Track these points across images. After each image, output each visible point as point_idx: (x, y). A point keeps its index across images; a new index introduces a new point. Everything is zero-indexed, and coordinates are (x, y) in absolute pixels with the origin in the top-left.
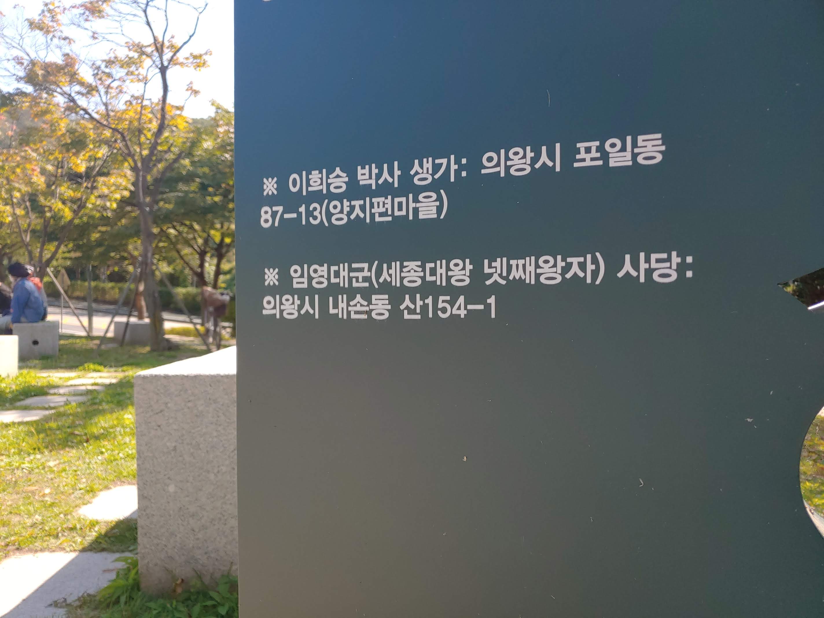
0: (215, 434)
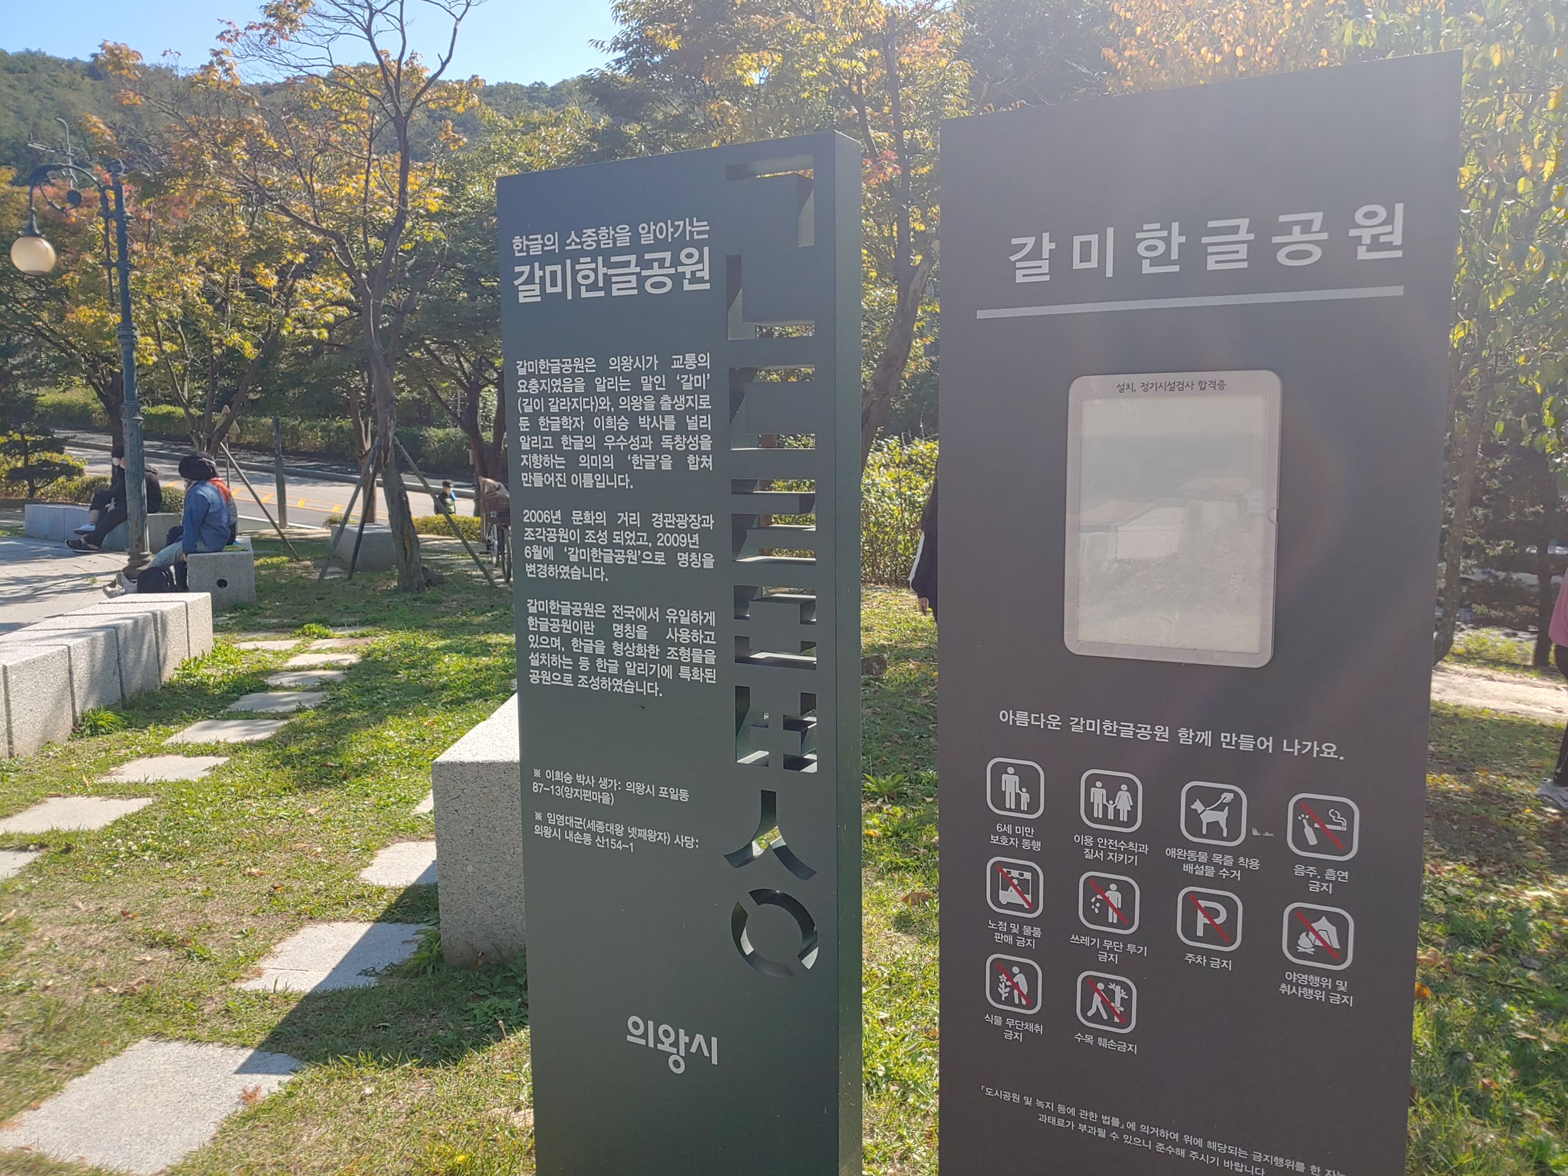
0: (510, 818)
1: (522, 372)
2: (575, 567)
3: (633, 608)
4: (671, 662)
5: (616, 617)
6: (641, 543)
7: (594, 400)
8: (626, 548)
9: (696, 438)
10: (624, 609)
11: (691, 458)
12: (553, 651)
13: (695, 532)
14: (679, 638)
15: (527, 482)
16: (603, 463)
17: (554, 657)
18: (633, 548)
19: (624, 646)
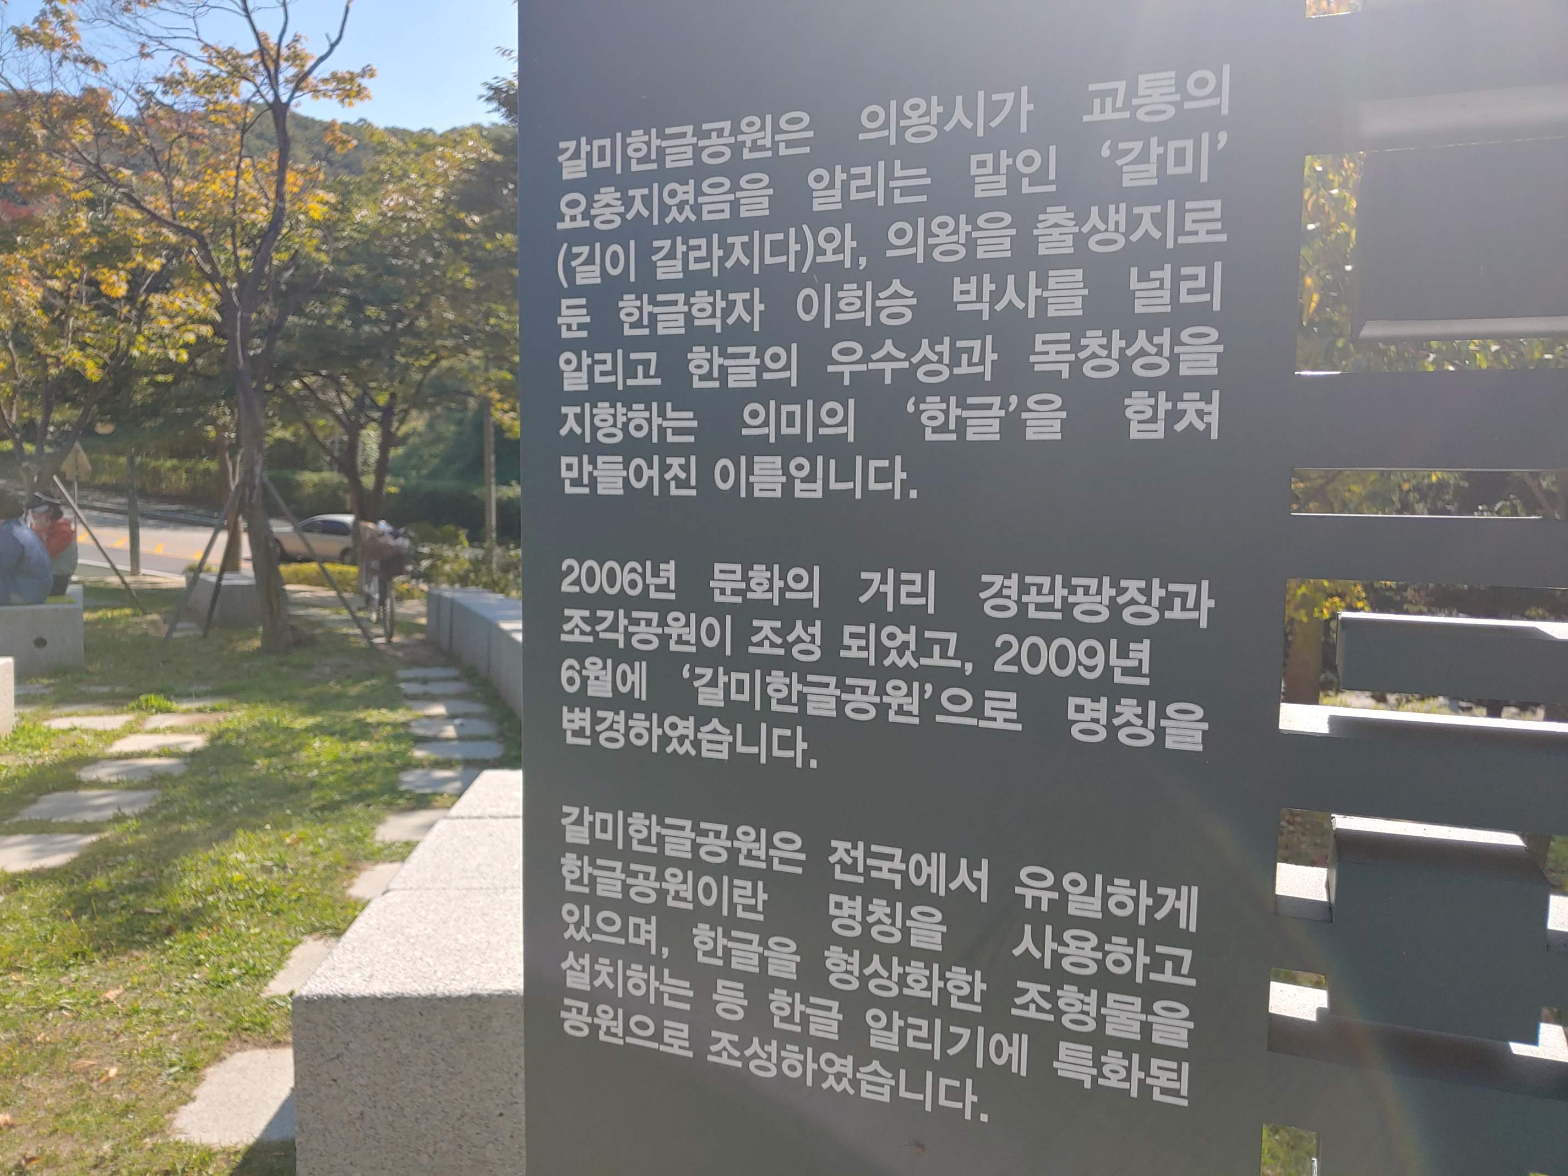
1: (573, 170)
2: (715, 723)
3: (898, 853)
4: (1025, 1025)
5: (838, 875)
6: (936, 661)
7: (801, 239)
8: (882, 674)
9: (1165, 339)
10: (868, 854)
11: (1138, 402)
12: (638, 954)
13: (1138, 634)
14: (1057, 957)
15: (576, 482)
16: (818, 423)
17: (636, 973)
18: (907, 674)
19: (865, 962)
